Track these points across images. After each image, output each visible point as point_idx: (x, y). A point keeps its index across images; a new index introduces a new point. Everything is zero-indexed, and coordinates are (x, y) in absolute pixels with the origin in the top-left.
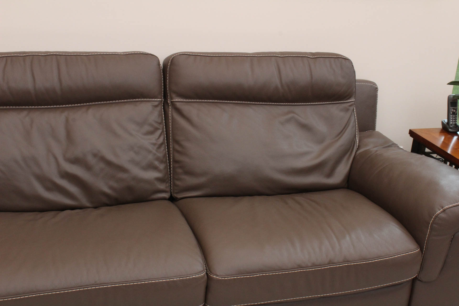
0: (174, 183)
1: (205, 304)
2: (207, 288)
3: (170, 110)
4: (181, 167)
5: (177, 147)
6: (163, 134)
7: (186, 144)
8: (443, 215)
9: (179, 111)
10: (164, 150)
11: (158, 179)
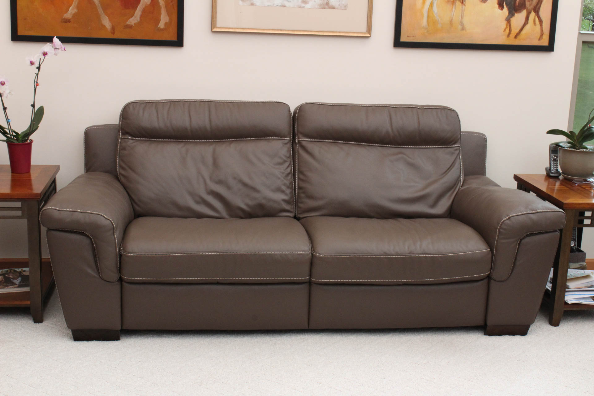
0: (298, 205)
1: (310, 279)
2: (311, 264)
3: (297, 148)
4: (304, 193)
5: (302, 177)
6: (290, 166)
7: (309, 174)
8: (508, 222)
9: (305, 149)
10: (290, 179)
11: (284, 201)
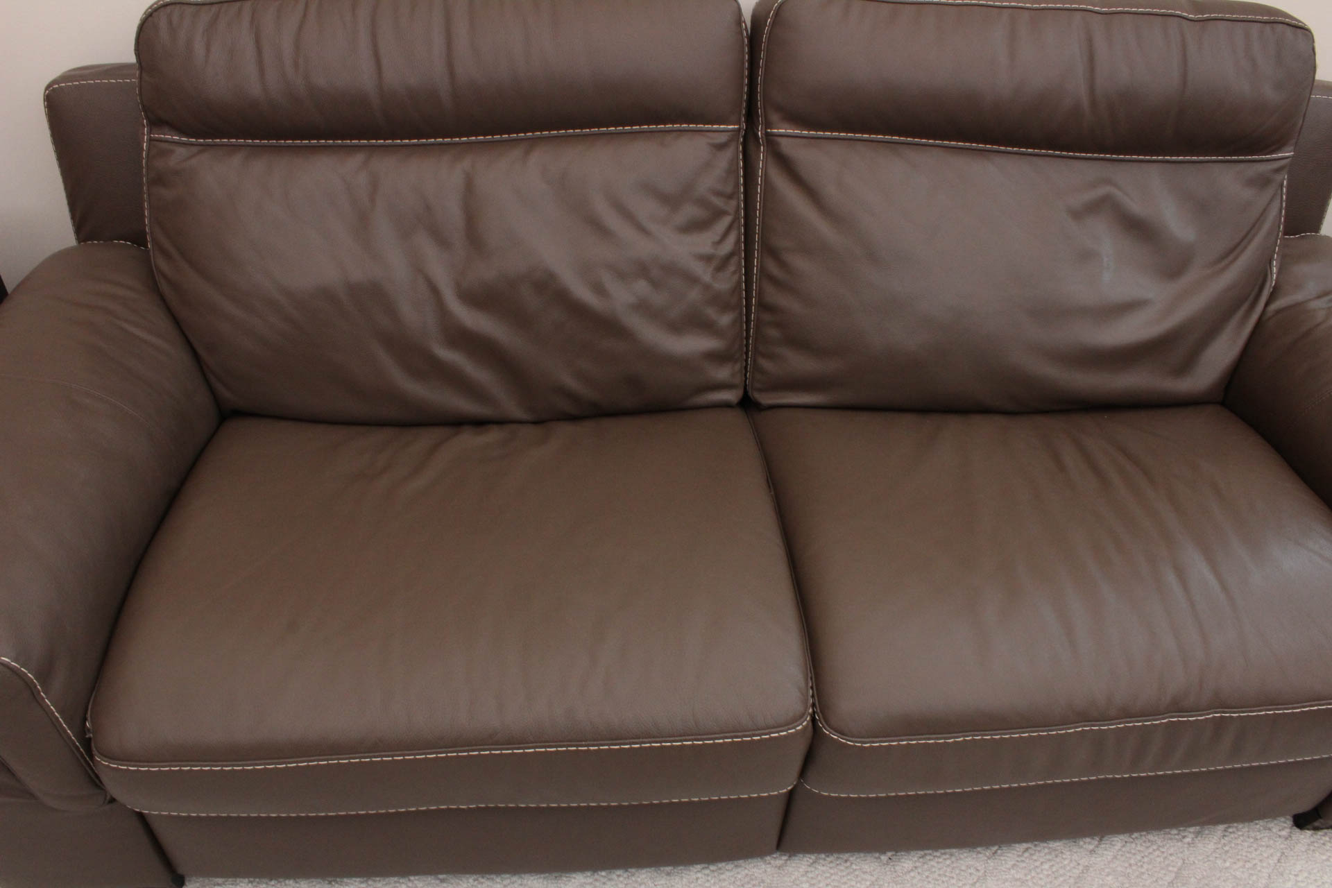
3: (762, 158)
4: (778, 325)
5: (772, 267)
6: (736, 225)
7: (798, 261)
9: (786, 164)
10: (734, 273)
11: (712, 356)
